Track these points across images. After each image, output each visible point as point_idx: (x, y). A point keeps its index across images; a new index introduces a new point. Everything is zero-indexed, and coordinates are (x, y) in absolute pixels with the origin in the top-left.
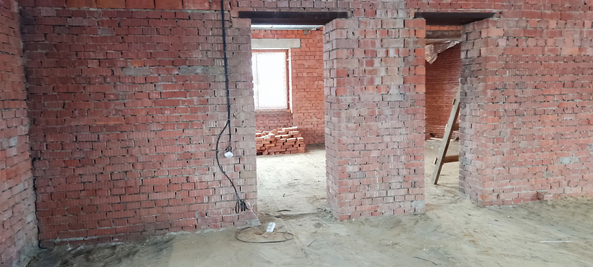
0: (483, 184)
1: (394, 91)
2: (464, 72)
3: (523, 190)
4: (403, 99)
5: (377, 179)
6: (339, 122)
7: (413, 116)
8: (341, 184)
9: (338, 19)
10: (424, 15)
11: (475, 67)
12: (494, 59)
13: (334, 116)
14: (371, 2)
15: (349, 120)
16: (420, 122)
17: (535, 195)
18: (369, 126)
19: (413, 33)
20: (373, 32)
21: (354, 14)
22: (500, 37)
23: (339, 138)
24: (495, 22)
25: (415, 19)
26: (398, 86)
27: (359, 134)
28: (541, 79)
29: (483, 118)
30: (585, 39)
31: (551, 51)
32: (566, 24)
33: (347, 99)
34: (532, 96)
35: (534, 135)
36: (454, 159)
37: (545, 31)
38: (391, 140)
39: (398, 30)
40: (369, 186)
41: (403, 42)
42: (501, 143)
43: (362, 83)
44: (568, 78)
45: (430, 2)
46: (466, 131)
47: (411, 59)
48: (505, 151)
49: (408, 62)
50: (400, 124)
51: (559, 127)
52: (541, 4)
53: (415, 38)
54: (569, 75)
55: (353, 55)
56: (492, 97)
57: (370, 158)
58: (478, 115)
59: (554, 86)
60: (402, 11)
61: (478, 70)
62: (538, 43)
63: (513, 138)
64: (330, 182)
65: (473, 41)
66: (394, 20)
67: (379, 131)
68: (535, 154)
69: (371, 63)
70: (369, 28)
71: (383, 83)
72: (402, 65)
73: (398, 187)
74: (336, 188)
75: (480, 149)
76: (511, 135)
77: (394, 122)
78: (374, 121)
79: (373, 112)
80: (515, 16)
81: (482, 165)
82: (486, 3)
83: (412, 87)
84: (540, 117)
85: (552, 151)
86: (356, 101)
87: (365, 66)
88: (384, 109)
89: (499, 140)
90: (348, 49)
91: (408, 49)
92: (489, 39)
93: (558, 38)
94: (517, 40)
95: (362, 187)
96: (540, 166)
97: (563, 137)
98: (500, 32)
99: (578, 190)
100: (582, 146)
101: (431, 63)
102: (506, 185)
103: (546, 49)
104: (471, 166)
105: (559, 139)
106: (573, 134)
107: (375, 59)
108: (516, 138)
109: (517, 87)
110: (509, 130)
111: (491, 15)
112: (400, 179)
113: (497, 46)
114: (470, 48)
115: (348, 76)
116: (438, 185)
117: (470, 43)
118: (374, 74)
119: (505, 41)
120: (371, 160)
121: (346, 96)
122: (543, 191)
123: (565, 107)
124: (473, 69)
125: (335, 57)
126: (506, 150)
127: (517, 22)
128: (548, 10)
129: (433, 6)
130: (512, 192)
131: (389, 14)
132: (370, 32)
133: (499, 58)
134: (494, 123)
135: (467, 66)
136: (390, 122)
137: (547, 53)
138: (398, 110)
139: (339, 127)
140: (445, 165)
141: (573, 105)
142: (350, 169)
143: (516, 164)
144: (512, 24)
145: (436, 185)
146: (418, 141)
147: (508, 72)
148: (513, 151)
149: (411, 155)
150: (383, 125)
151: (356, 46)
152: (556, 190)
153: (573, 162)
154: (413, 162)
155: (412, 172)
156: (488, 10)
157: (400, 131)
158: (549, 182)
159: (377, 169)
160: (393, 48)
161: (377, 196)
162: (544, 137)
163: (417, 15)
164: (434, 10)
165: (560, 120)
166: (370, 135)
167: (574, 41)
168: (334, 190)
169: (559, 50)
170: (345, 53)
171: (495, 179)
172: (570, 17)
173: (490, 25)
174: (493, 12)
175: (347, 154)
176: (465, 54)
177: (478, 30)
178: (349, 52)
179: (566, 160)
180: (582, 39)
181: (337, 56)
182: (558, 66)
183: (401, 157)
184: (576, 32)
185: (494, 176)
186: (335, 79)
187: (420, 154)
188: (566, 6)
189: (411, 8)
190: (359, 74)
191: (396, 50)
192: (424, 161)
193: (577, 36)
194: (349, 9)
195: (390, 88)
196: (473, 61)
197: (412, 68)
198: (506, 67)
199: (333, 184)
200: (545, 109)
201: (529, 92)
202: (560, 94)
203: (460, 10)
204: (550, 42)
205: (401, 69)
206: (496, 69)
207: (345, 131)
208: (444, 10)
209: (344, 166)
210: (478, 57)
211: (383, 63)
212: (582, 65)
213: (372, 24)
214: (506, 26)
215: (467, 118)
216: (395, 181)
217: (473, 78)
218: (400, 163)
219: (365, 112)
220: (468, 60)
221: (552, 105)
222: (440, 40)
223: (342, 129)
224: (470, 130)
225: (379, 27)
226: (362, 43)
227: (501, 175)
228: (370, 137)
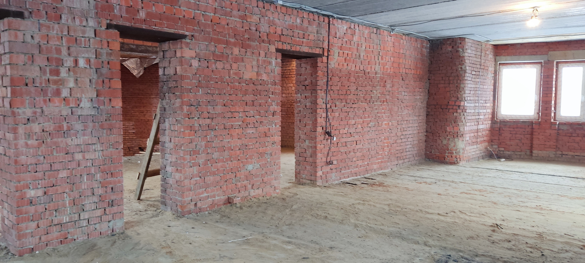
0: (182, 196)
1: (85, 104)
2: (163, 88)
3: (216, 196)
4: (97, 113)
5: (67, 202)
6: (16, 139)
7: (109, 131)
8: (19, 213)
9: (11, 19)
10: (117, 27)
11: (172, 84)
12: (188, 78)
13: (8, 132)
14: (54, 4)
15: (29, 136)
16: (117, 137)
17: (226, 199)
18: (55, 143)
19: (106, 45)
20: (58, 38)
21: (33, 15)
22: (192, 58)
23: (16, 158)
24: (188, 43)
25: (107, 30)
26: (90, 99)
27: (42, 152)
28: (228, 98)
29: (180, 132)
30: (261, 66)
31: (236, 74)
32: (246, 52)
33: (26, 111)
34: (222, 112)
35: (224, 146)
36: (156, 173)
37: (230, 56)
38: (84, 158)
39: (87, 39)
40: (57, 211)
41: (95, 52)
42: (197, 155)
43: (45, 94)
44: (249, 98)
45: (123, 15)
46: (166, 145)
47: (105, 71)
48: (201, 163)
49: (102, 74)
50: (95, 140)
51: (244, 139)
52: (226, 32)
53: (108, 49)
54: (250, 95)
55: (33, 62)
56: (188, 113)
57: (58, 179)
58: (176, 129)
59: (239, 105)
60: (92, 20)
61: (175, 87)
62: (225, 67)
63: (207, 150)
64: (5, 212)
65: (169, 59)
66: (83, 28)
67: (68, 149)
68: (226, 164)
69: (57, 73)
70: (53, 33)
71: (72, 95)
72: (95, 77)
73: (93, 209)
74: (13, 218)
75: (179, 162)
76: (205, 147)
77: (86, 137)
78: (62, 137)
79: (61, 127)
80: (205, 40)
81: (181, 176)
82: (179, 25)
83: (107, 100)
84: (229, 131)
85: (239, 160)
86: (38, 114)
87: (48, 75)
88: (74, 124)
89: (195, 152)
90: (25, 54)
91: (100, 61)
92: (183, 59)
93: (241, 63)
94: (208, 62)
95: (47, 213)
96: (230, 173)
97: (247, 148)
98: (193, 54)
99: (259, 191)
100: (262, 155)
101: (138, 76)
102: (202, 193)
103: (231, 72)
104: (171, 179)
105: (244, 150)
106: (254, 145)
107: (61, 68)
108: (210, 150)
109: (209, 104)
110: (203, 143)
111: (184, 37)
112: (95, 199)
113: (190, 66)
114: (166, 66)
115: (27, 85)
116: (141, 200)
117: (167, 61)
118: (61, 84)
119: (197, 62)
120: (59, 181)
121: (25, 109)
122: (233, 195)
123: (248, 122)
124: (170, 86)
125: (8, 62)
126: (201, 161)
127: (207, 46)
128: (233, 38)
129: (127, 19)
130: (207, 199)
131: (77, 22)
132: (54, 37)
133: (193, 77)
134: (191, 137)
135: (165, 82)
136: (82, 138)
137: (232, 76)
138: (91, 124)
139: (16, 145)
140: (148, 179)
141: (254, 121)
142: (31, 193)
143: (210, 173)
144: (203, 47)
145: (139, 201)
146: (115, 157)
147: (201, 90)
148: (207, 162)
149: (107, 172)
150: (72, 142)
151: (36, 52)
152: (243, 194)
153: (255, 168)
154: (110, 179)
155: (109, 190)
156: (181, 32)
157: (94, 147)
158: (237, 187)
159: (67, 191)
160: (83, 57)
161: (68, 221)
162: (233, 149)
163: (109, 26)
164: (128, 24)
165: (245, 133)
166: (57, 153)
167: (252, 67)
168: (10, 221)
169: (242, 73)
170: (22, 59)
171: (192, 189)
172: (249, 46)
173: (183, 46)
174: (186, 34)
175: (28, 177)
176: (163, 70)
177: (174, 50)
178: (26, 57)
179: (250, 167)
180: (258, 66)
181: (10, 61)
182: (241, 87)
183: (96, 176)
184: (254, 60)
185: (192, 186)
186: (9, 89)
187: (118, 171)
188: (246, 37)
189: (102, 17)
190: (41, 83)
191: (86, 61)
192: (122, 177)
193: (255, 63)
194: (27, 9)
195: (81, 101)
196: (170, 78)
197: (106, 81)
198: (199, 85)
199: (9, 213)
200: (232, 124)
201: (219, 109)
202: (244, 111)
203: (154, 28)
204: (235, 66)
205: (94, 81)
206: (190, 87)
207: (24, 149)
208: (138, 25)
209: (23, 191)
210: (174, 75)
211: (71, 73)
212: (259, 88)
213: (55, 30)
214: (197, 49)
215: (167, 132)
216: (89, 203)
217: (170, 94)
218: (94, 182)
219: (49, 126)
220: (165, 77)
221: (238, 121)
222: (144, 54)
223: (19, 146)
224: (169, 144)
225: (66, 33)
226: (45, 49)
227: (197, 185)
228: (58, 155)
